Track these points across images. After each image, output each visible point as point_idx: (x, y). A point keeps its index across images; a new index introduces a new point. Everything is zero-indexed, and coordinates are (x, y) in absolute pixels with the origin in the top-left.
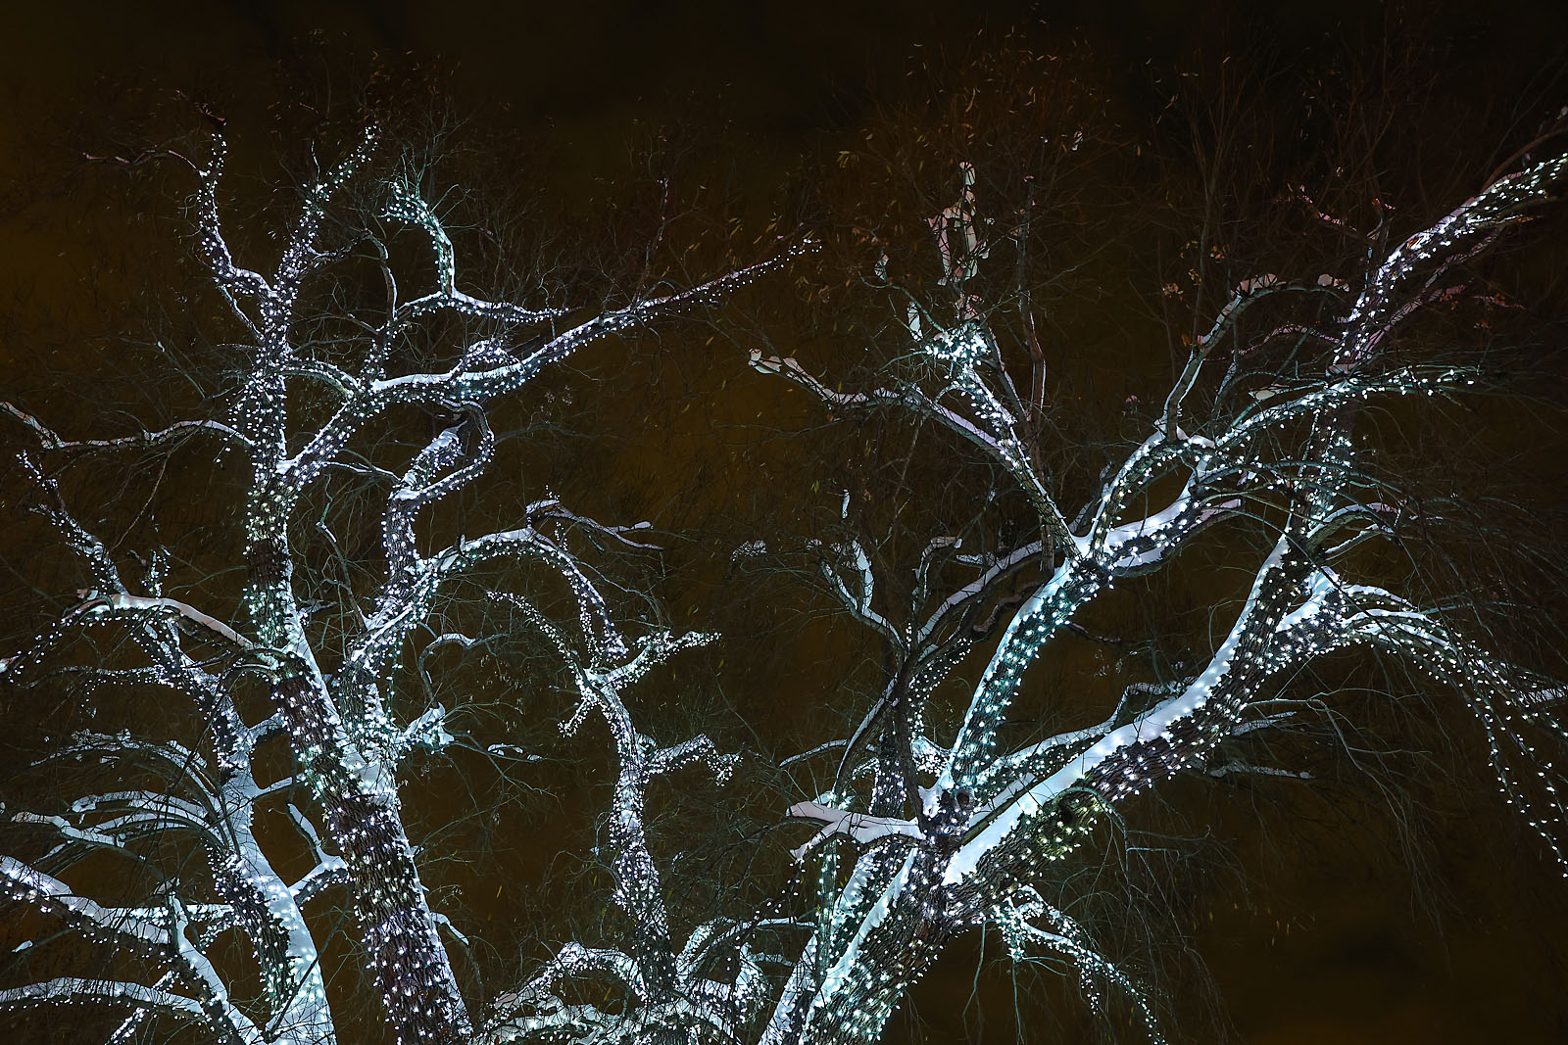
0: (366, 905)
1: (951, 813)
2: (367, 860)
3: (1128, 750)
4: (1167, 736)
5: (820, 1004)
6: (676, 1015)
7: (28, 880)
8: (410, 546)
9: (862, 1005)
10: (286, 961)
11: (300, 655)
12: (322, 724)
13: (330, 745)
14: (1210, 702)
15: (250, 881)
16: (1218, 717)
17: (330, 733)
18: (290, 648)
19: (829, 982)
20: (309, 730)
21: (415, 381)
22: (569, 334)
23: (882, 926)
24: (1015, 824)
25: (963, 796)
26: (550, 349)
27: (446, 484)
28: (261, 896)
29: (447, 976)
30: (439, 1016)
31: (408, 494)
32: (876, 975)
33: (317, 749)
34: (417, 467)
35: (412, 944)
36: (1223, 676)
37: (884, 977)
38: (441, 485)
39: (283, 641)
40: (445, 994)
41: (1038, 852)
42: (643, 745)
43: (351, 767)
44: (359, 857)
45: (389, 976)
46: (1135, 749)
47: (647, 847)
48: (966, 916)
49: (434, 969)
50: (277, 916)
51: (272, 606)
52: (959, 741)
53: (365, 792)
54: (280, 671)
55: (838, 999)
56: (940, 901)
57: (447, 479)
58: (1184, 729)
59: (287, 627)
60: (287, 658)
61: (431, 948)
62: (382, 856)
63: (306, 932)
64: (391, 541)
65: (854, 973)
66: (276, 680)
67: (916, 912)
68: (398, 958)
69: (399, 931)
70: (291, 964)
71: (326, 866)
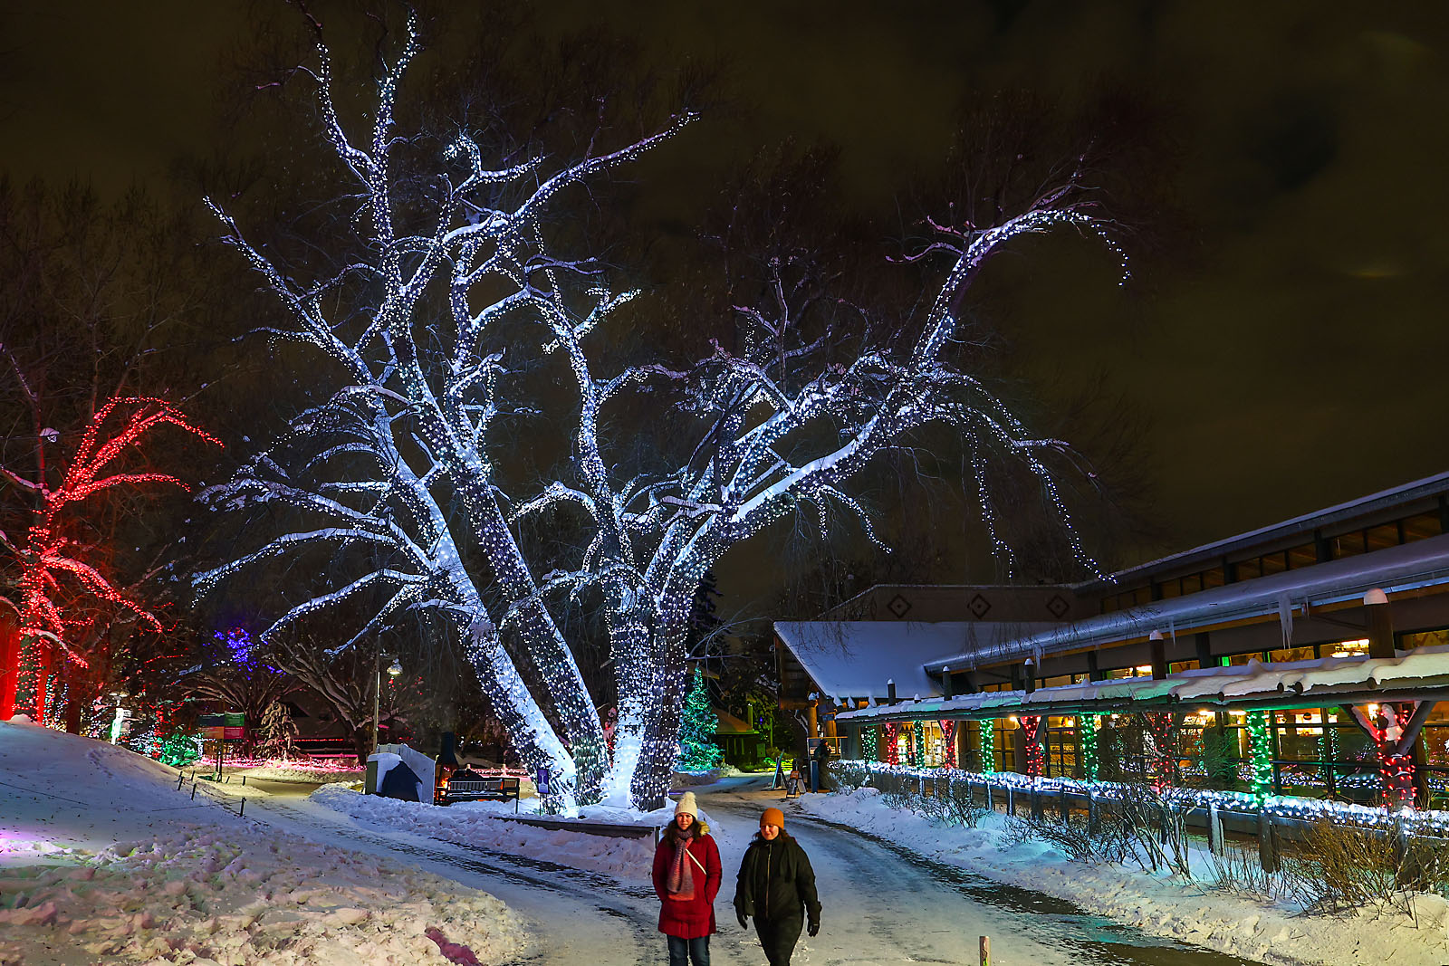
0: (476, 518)
1: (732, 501)
2: (474, 499)
3: (816, 473)
4: (835, 467)
5: (677, 564)
6: (614, 570)
7: (323, 502)
8: (467, 314)
9: (694, 566)
10: (431, 522)
11: (430, 403)
12: (445, 437)
13: (450, 447)
14: (856, 452)
15: (406, 482)
16: (859, 459)
17: (449, 440)
18: (425, 399)
19: (681, 555)
20: (440, 440)
21: (465, 232)
22: (546, 185)
23: (704, 536)
24: (763, 501)
25: (738, 494)
26: (536, 197)
27: (481, 271)
28: (413, 490)
29: (514, 549)
30: (514, 566)
31: (462, 280)
32: (701, 555)
33: (444, 449)
34: (464, 258)
35: (499, 536)
36: (865, 440)
37: (704, 557)
38: (479, 272)
39: (420, 396)
40: (514, 557)
41: (771, 514)
42: (595, 390)
43: (461, 457)
44: (470, 498)
45: (491, 551)
46: (820, 472)
47: (599, 454)
48: (740, 536)
49: (509, 547)
50: (422, 500)
51: (412, 375)
52: (738, 471)
53: (469, 468)
54: (422, 413)
55: (684, 563)
56: (729, 530)
57: (481, 268)
58: (842, 464)
59: (421, 387)
60: (424, 405)
61: (507, 537)
62: (480, 497)
63: (436, 507)
64: (456, 312)
65: (692, 553)
66: (422, 417)
67: (719, 534)
68: (494, 542)
69: (492, 531)
70: (433, 523)
71: (437, 467)
